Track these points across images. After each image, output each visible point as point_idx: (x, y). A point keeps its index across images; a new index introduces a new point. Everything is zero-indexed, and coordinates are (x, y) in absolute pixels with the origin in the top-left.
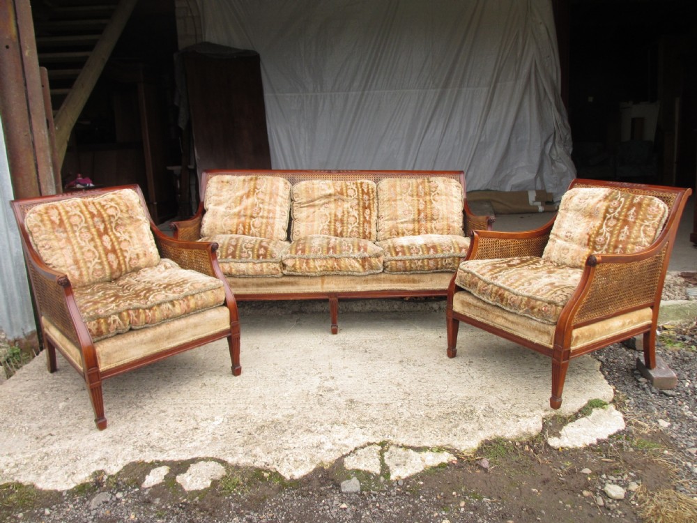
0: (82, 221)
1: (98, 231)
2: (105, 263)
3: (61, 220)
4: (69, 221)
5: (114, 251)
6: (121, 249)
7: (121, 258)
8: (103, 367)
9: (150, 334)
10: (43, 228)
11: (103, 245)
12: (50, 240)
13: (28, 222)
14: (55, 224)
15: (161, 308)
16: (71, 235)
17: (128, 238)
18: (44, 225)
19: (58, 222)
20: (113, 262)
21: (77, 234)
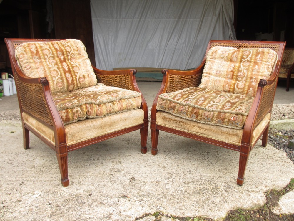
0: (50, 53)
1: (60, 60)
2: (64, 79)
3: (37, 51)
4: (42, 52)
5: (69, 71)
6: (74, 71)
7: (74, 77)
8: (69, 143)
9: (99, 122)
10: (26, 55)
11: (63, 68)
12: (30, 63)
13: (17, 52)
14: (34, 53)
15: (106, 105)
16: (43, 60)
17: (78, 65)
18: (27, 53)
19: (35, 52)
20: (69, 78)
21: (47, 60)
